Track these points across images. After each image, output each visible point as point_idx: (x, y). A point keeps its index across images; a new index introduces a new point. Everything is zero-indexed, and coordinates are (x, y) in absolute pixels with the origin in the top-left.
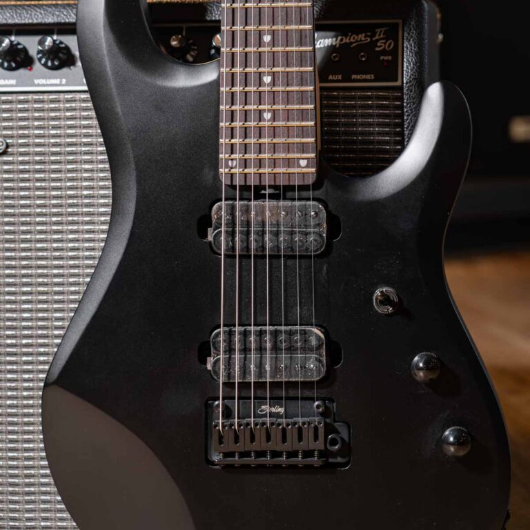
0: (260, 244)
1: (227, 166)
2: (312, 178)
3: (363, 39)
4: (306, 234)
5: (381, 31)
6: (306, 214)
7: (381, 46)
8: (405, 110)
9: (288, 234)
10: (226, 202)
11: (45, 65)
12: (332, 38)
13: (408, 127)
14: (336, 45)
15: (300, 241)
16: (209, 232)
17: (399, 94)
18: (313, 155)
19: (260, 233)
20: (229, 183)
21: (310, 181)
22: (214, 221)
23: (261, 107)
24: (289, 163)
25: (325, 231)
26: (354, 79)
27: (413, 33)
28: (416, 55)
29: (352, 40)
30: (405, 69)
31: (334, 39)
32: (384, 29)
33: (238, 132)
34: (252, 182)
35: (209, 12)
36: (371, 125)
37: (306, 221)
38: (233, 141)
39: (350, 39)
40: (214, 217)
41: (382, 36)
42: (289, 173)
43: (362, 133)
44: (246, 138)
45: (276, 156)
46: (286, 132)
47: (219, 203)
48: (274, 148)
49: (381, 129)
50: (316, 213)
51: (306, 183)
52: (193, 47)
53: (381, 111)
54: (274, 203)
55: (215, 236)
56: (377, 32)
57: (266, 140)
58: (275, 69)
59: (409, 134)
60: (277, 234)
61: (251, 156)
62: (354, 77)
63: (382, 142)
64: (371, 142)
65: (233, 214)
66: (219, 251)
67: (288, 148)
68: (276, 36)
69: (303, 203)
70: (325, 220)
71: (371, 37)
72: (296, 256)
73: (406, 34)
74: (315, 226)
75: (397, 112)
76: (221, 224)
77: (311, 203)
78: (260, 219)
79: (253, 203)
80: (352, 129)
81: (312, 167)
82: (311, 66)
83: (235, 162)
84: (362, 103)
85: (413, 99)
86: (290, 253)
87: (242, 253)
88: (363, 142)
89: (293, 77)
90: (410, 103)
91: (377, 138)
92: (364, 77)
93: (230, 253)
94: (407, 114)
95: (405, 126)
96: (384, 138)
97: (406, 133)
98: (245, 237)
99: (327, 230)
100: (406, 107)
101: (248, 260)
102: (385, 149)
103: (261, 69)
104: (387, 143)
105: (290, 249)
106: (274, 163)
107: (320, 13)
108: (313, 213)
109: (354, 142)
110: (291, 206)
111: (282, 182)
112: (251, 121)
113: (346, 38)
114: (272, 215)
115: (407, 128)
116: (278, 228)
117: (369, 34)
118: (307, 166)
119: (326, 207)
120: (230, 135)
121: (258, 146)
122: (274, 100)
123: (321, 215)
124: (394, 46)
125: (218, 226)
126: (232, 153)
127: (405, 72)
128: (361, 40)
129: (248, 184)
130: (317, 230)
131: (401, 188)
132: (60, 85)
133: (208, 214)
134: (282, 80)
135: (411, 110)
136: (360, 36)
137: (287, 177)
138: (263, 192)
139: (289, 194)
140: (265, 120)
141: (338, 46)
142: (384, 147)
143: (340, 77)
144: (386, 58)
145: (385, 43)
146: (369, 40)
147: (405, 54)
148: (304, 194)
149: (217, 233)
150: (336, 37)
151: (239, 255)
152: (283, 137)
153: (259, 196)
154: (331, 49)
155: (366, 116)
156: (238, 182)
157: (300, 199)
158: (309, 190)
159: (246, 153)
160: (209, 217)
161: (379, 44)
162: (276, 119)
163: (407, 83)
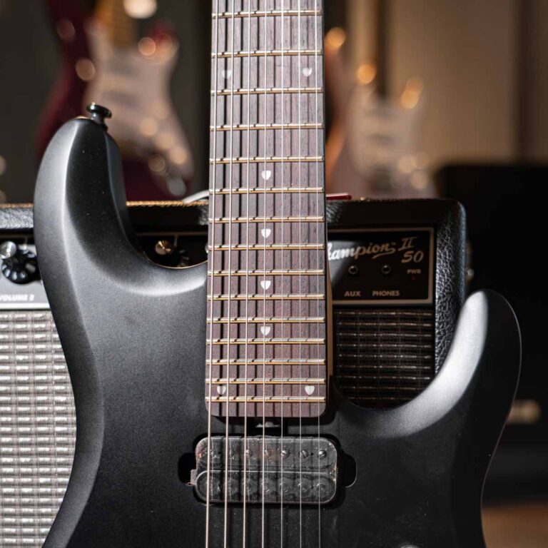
0: (255, 490)
1: (214, 393)
2: (321, 409)
3: (387, 249)
4: (313, 478)
5: (409, 240)
6: (312, 454)
7: (409, 258)
8: (437, 331)
9: (290, 478)
10: (212, 438)
11: (10, 278)
12: (350, 248)
13: (440, 351)
14: (354, 257)
15: (305, 486)
16: (192, 474)
17: (429, 314)
18: (322, 380)
19: (255, 477)
20: (217, 415)
21: (318, 412)
22: (198, 461)
23: (257, 320)
24: (291, 389)
25: (335, 475)
26: (375, 295)
27: (447, 240)
28: (451, 266)
29: (374, 251)
30: (437, 281)
31: (353, 250)
32: (411, 239)
33: (227, 351)
34: (245, 413)
35: (203, 216)
36: (395, 351)
37: (312, 462)
38: (222, 362)
39: (371, 250)
40: (199, 456)
41: (409, 246)
42: (291, 403)
43: (384, 362)
44: (238, 357)
45: (276, 381)
46: (289, 351)
47: (204, 439)
48: (274, 370)
49: (406, 356)
50: (325, 453)
51: (313, 415)
52: (184, 258)
53: (407, 335)
54: (274, 439)
55: (200, 479)
56: (403, 243)
57: (262, 361)
58: (275, 272)
59: (440, 360)
60: (276, 478)
61: (245, 380)
62: (375, 293)
63: (408, 372)
64: (395, 372)
65: (221, 453)
66: (203, 498)
67: (291, 370)
68: (277, 230)
69: (309, 439)
70: (335, 461)
71: (396, 247)
72: (299, 505)
73: (439, 242)
74: (323, 469)
75: (426, 336)
76: (206, 465)
77: (319, 440)
78: (255, 459)
79: (246, 439)
80: (371, 356)
81: (321, 395)
82: (321, 268)
83: (224, 389)
84: (384, 324)
85: (447, 318)
86: (291, 502)
87: (233, 501)
88: (384, 372)
89: (298, 282)
90: (443, 322)
91: (401, 367)
92: (387, 293)
93: (218, 500)
94: (438, 336)
95: (437, 351)
96: (409, 367)
97: (437, 359)
98: (236, 481)
99: (339, 475)
100: (438, 328)
101: (240, 510)
102: (410, 380)
103: (258, 272)
104: (413, 373)
105: (292, 497)
106: (273, 389)
107: (336, 217)
108: (320, 453)
109: (374, 372)
110: (294, 444)
111: (282, 413)
112: (244, 338)
113: (367, 248)
114: (270, 454)
115: (438, 354)
116: (277, 470)
117: (394, 244)
118: (314, 394)
119: (337, 444)
120: (219, 355)
121: (253, 368)
122: (274, 311)
123: (331, 455)
124: (424, 257)
125: (203, 467)
126: (221, 377)
127: (437, 286)
128: (384, 251)
129: (240, 415)
130: (325, 473)
131: (431, 423)
132: (28, 301)
133: (192, 452)
134: (285, 286)
135: (444, 331)
136: (383, 246)
137: (289, 407)
138: (260, 426)
139: (292, 429)
140: (262, 336)
141: (356, 258)
142: (409, 378)
143: (358, 293)
144: (414, 271)
145: (413, 255)
146: (394, 250)
147: (438, 264)
148: (311, 429)
149: (202, 476)
150: (355, 247)
151: (228, 504)
152: (285, 357)
153: (254, 431)
154: (349, 261)
155: (388, 340)
156: (227, 413)
157: (304, 436)
158: (316, 424)
159: (238, 377)
160: (193, 456)
161: (406, 256)
162: (276, 335)
163: (440, 298)
